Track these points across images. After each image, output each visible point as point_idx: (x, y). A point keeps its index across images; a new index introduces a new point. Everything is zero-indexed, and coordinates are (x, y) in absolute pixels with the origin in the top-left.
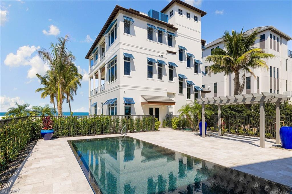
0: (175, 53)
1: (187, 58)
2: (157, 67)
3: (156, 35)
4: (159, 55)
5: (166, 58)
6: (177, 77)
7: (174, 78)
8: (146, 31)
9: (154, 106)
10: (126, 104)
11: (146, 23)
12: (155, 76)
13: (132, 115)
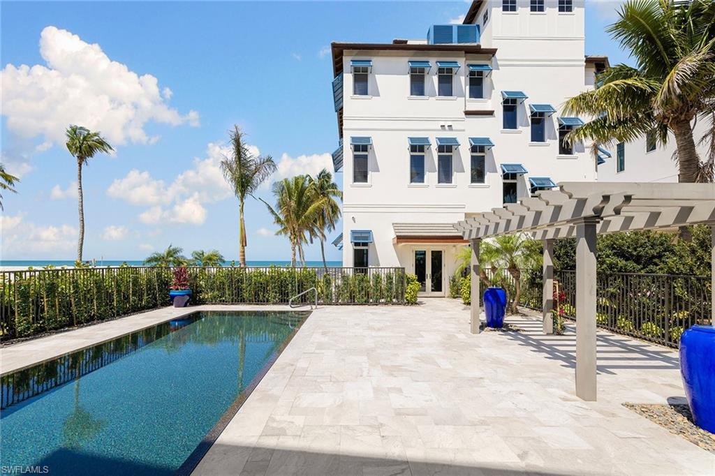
0: (490, 113)
1: (532, 120)
2: (435, 154)
3: (433, 81)
4: (443, 126)
5: (464, 130)
6: (496, 172)
7: (488, 176)
8: (407, 79)
9: (428, 248)
10: (356, 244)
11: (407, 59)
12: (431, 176)
13: (370, 266)
